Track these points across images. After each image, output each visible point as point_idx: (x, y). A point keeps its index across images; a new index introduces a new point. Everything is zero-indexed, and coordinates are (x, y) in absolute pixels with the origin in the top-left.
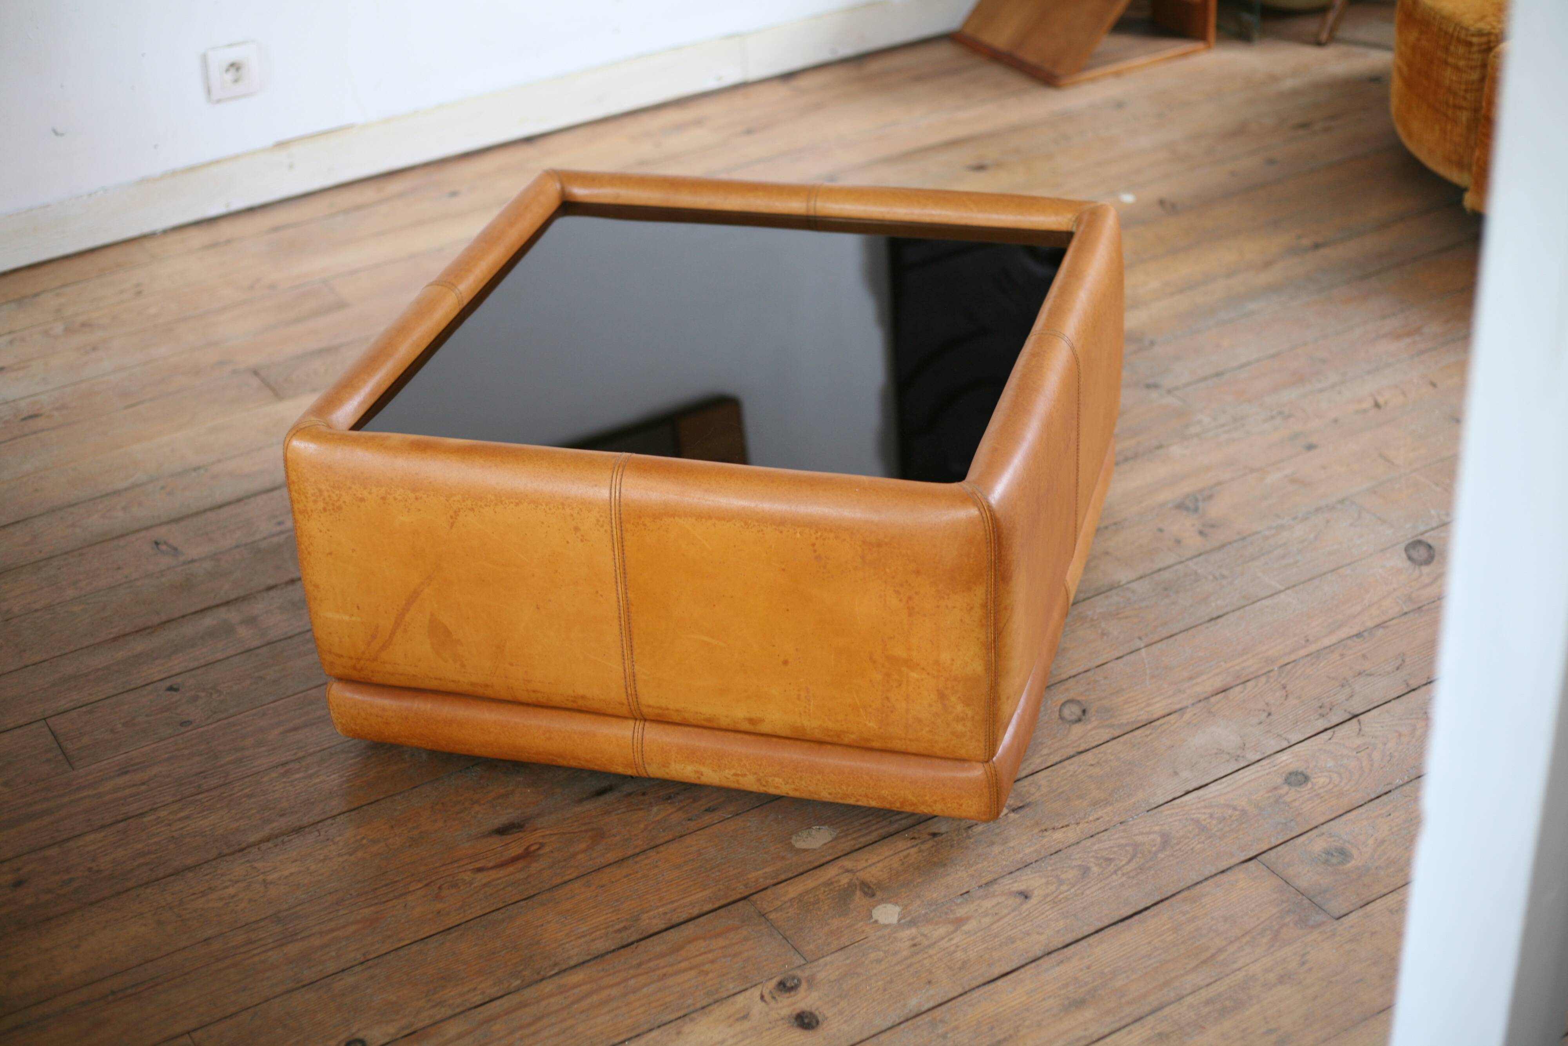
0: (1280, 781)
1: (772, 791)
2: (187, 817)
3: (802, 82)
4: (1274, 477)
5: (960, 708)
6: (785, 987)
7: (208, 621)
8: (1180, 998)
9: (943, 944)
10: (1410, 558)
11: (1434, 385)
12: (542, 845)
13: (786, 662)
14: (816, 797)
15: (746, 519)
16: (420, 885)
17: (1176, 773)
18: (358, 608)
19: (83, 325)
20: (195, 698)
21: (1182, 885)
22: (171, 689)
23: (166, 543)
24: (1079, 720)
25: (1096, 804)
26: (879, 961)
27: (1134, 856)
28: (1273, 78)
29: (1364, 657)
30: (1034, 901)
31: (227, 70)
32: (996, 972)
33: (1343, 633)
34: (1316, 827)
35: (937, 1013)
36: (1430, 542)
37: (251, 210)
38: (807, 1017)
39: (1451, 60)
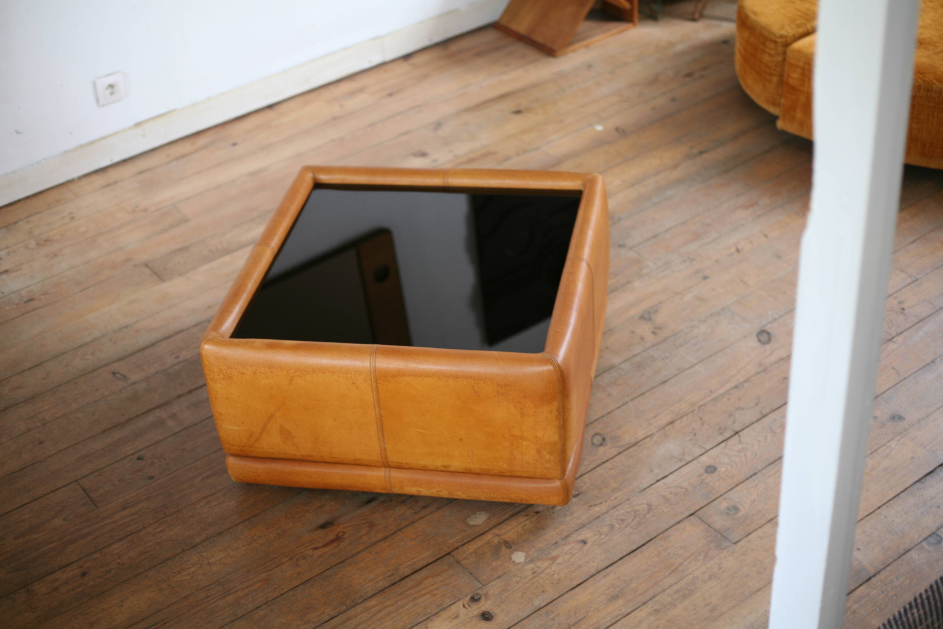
0: (702, 471)
1: (455, 497)
2: (163, 531)
3: (416, 60)
4: (688, 297)
5: (548, 456)
6: (474, 599)
7: (151, 418)
8: (663, 591)
9: (548, 571)
10: (759, 341)
11: (766, 236)
12: (344, 533)
13: (461, 440)
14: (477, 499)
15: (439, 375)
16: (287, 559)
17: (651, 471)
18: (243, 423)
19: (46, 241)
20: (153, 463)
21: (659, 531)
22: (139, 459)
23: (119, 373)
24: (601, 445)
25: (614, 490)
26: (518, 582)
27: (635, 517)
28: (671, 44)
29: (740, 399)
30: (589, 545)
31: (107, 89)
32: (575, 583)
33: (728, 386)
34: (722, 495)
35: (548, 607)
36: (769, 330)
37: (124, 162)
38: (487, 614)
39: (767, 50)
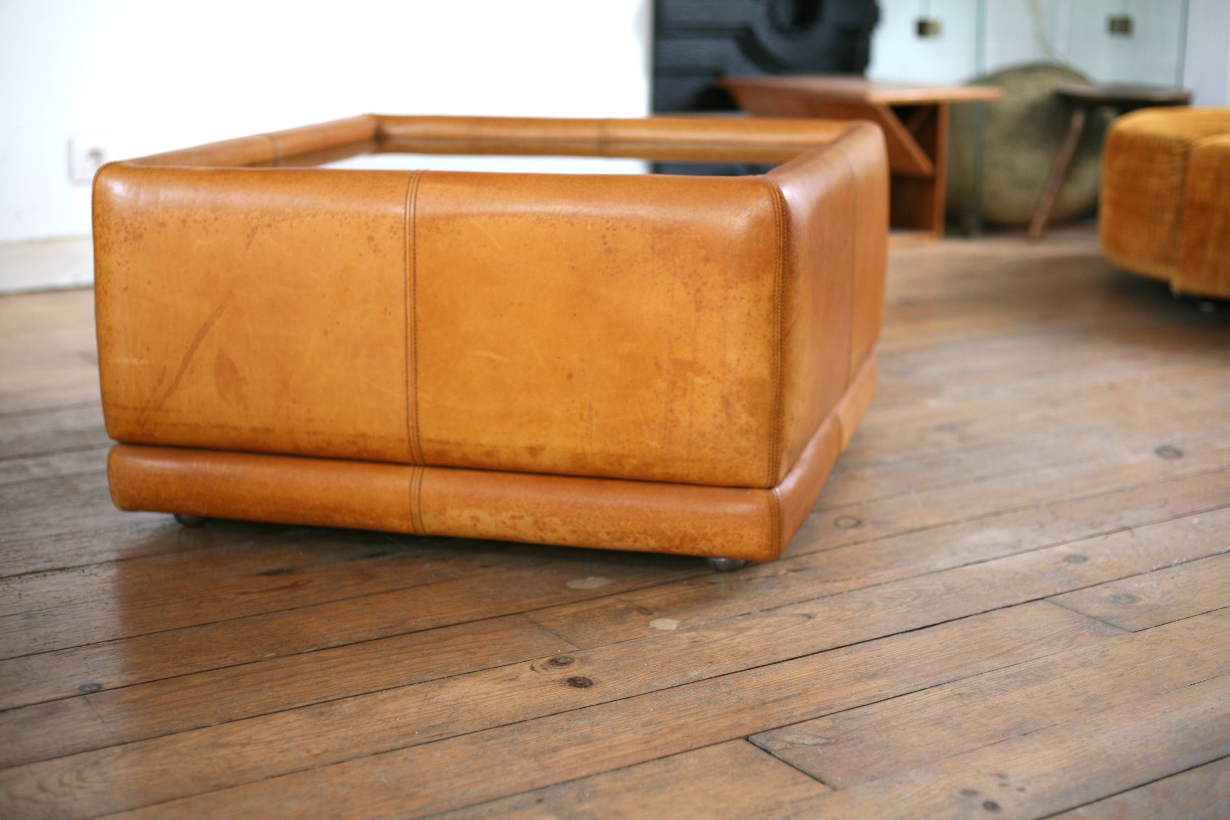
0: (1058, 559)
6: (557, 663)
8: (978, 674)
9: (725, 641)
10: (1161, 456)
12: (310, 582)
13: (570, 376)
16: (180, 600)
17: (954, 555)
18: (148, 349)
21: (970, 613)
24: (854, 527)
25: (876, 568)
26: (657, 650)
27: (918, 597)
30: (817, 619)
31: (88, 157)
34: (1101, 584)
35: (720, 680)
36: (1179, 449)
38: (579, 680)
39: (1156, 168)
